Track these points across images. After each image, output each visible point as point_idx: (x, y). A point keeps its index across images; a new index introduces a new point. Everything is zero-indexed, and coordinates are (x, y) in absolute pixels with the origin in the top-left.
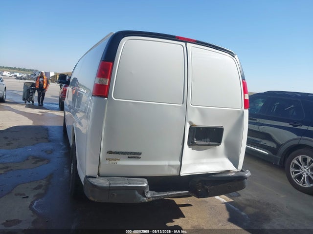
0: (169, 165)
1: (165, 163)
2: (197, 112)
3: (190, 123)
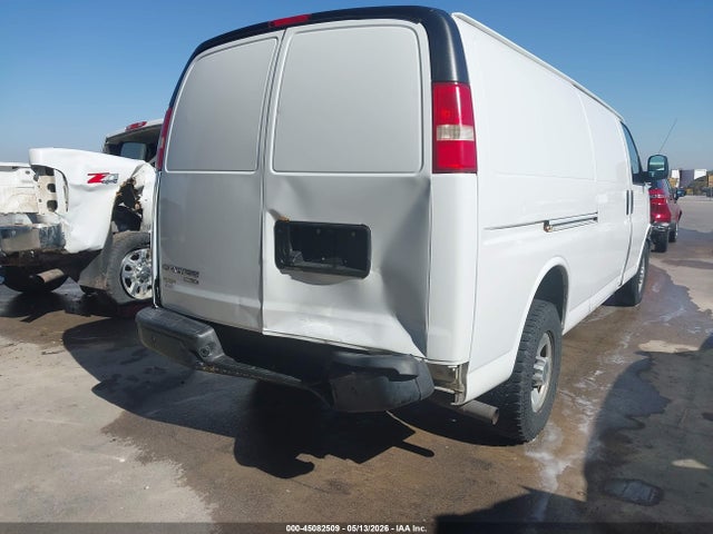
0: (241, 306)
1: (234, 300)
2: (286, 187)
3: (274, 213)
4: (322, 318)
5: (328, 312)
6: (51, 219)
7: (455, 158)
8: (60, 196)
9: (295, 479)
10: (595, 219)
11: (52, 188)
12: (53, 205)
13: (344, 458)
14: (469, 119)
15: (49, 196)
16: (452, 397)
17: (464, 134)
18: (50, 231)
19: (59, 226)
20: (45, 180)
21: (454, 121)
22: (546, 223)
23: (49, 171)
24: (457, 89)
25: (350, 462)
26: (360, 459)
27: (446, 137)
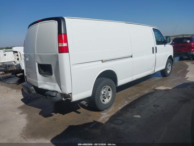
2: (38, 57)
3: (37, 62)
4: (47, 84)
5: (48, 83)
6: (18, 62)
7: (63, 50)
8: (19, 57)
9: (48, 118)
10: (132, 57)
11: (17, 55)
12: (18, 59)
13: (61, 114)
14: (66, 41)
15: (17, 57)
16: (70, 100)
17: (65, 45)
18: (17, 65)
19: (19, 64)
20: (16, 54)
21: (62, 42)
22: (102, 60)
23: (17, 52)
24: (63, 35)
25: (61, 115)
26: (63, 114)
27: (60, 46)
